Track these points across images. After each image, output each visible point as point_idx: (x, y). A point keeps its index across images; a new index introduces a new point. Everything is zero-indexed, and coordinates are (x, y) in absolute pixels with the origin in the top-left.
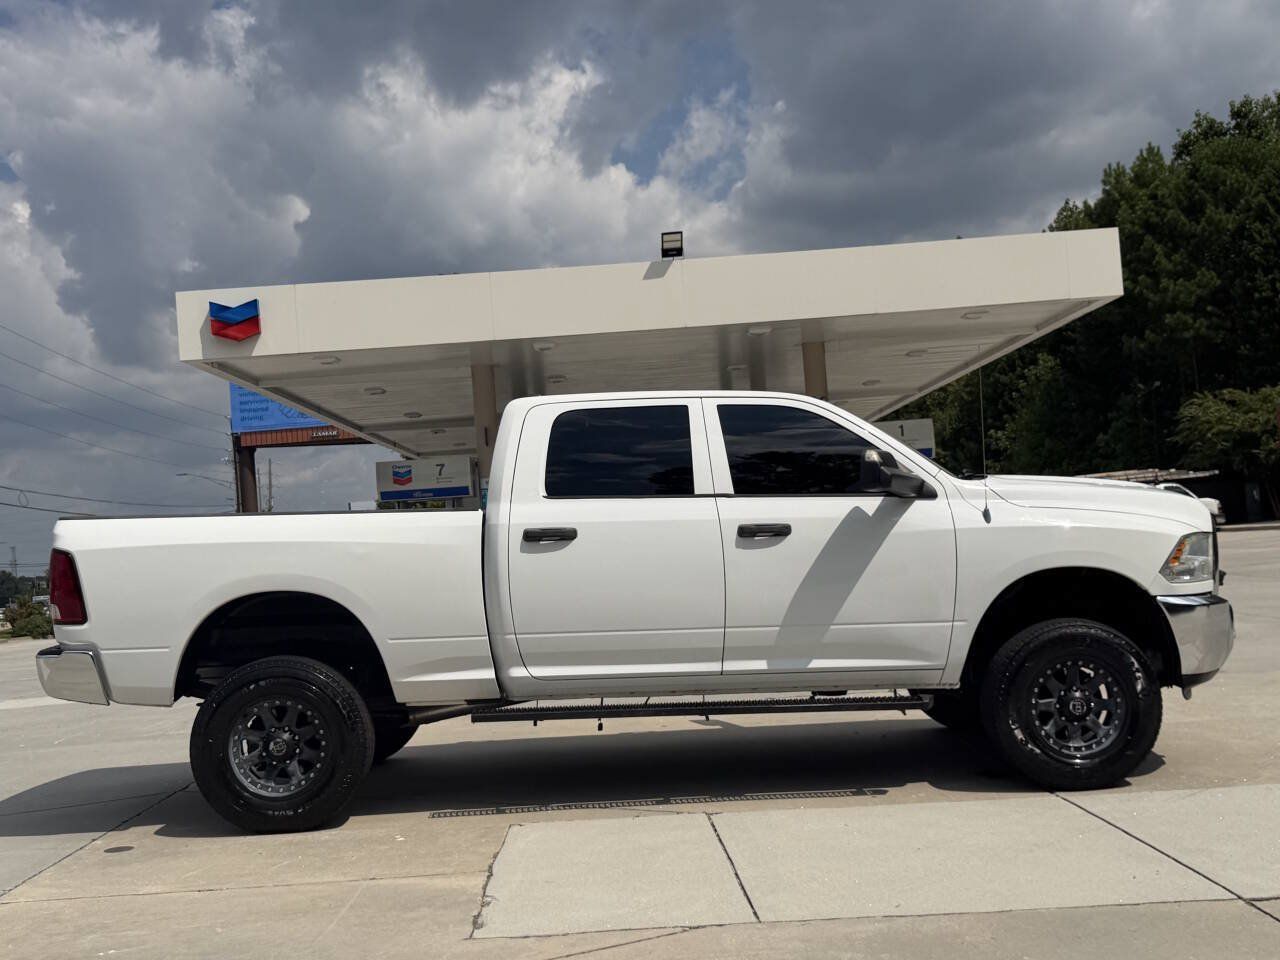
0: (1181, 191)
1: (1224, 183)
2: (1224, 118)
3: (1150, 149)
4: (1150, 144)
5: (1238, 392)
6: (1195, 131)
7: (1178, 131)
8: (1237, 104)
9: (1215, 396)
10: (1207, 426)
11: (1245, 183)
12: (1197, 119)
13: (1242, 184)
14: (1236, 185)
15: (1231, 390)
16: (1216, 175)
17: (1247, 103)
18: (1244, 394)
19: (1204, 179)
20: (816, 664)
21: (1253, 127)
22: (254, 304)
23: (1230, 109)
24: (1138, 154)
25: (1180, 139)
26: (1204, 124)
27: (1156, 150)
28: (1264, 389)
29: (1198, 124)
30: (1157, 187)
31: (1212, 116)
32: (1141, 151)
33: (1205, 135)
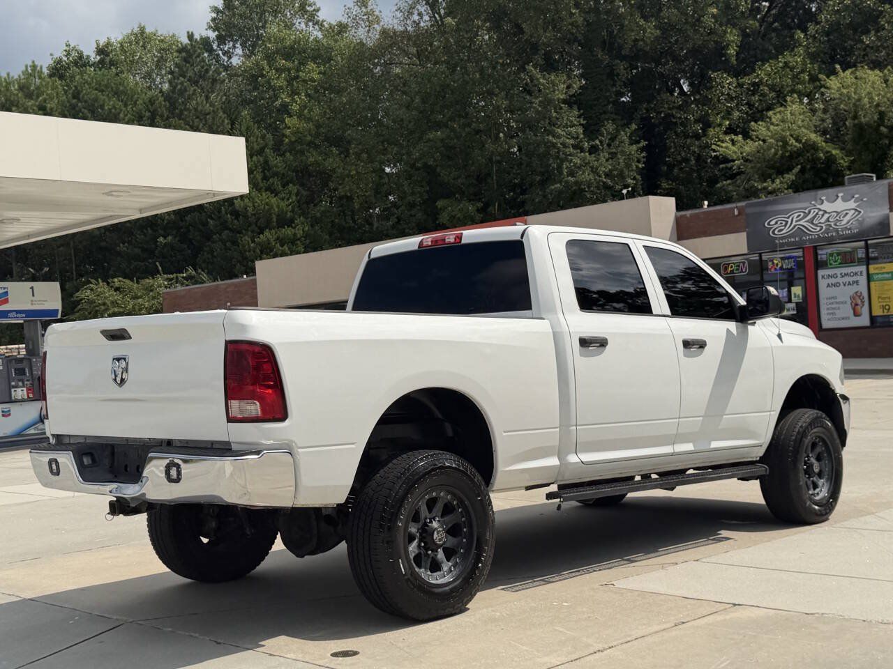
0: (65, 107)
1: (102, 107)
2: (90, 52)
3: (34, 67)
4: (33, 62)
5: (127, 281)
6: (65, 59)
7: (51, 55)
8: (102, 43)
9: (108, 284)
10: (103, 307)
11: (121, 110)
12: (67, 48)
13: (118, 110)
14: (113, 111)
15: (120, 279)
16: (96, 100)
17: (108, 44)
18: (131, 283)
19: (86, 102)
21: (113, 65)
23: (96, 46)
24: (24, 69)
25: (51, 62)
26: (74, 54)
27: (39, 68)
28: (147, 281)
29: (68, 54)
30: (45, 100)
31: (81, 48)
32: (26, 66)
33: (76, 63)
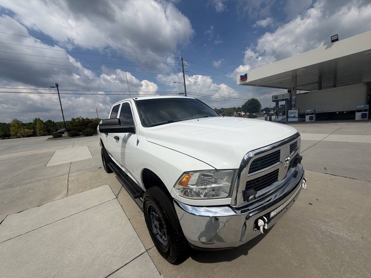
22: (246, 74)
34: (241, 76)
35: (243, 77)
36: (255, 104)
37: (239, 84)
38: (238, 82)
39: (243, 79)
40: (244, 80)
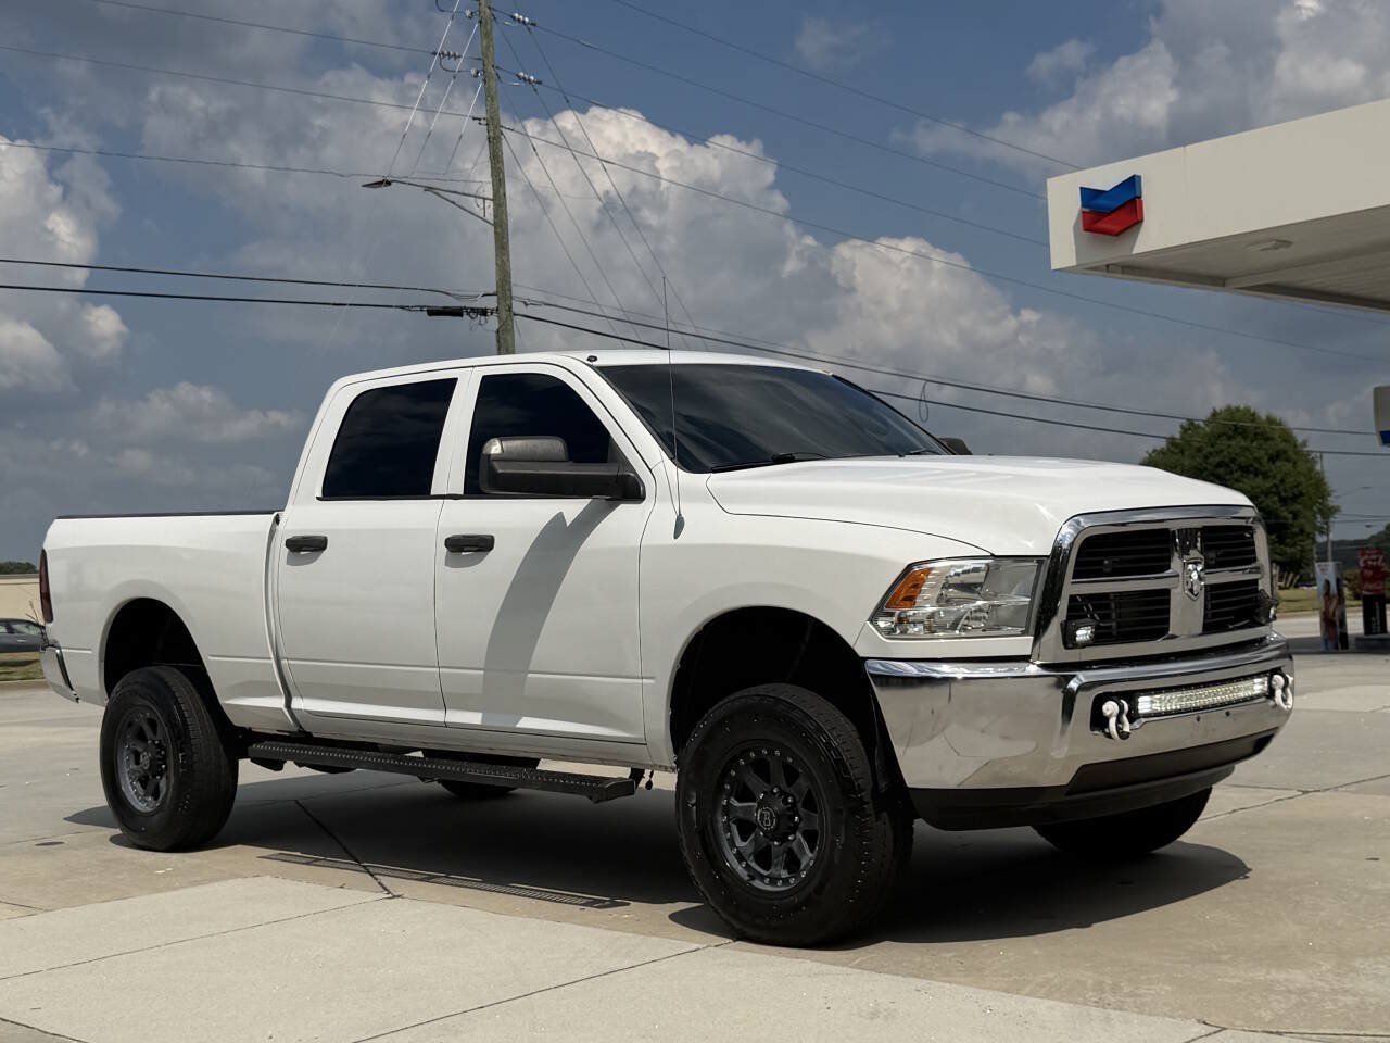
20: (527, 723)
22: (1132, 183)
34: (1089, 196)
35: (1101, 201)
36: (1265, 475)
37: (1073, 262)
38: (1064, 244)
39: (1101, 225)
40: (1117, 235)
